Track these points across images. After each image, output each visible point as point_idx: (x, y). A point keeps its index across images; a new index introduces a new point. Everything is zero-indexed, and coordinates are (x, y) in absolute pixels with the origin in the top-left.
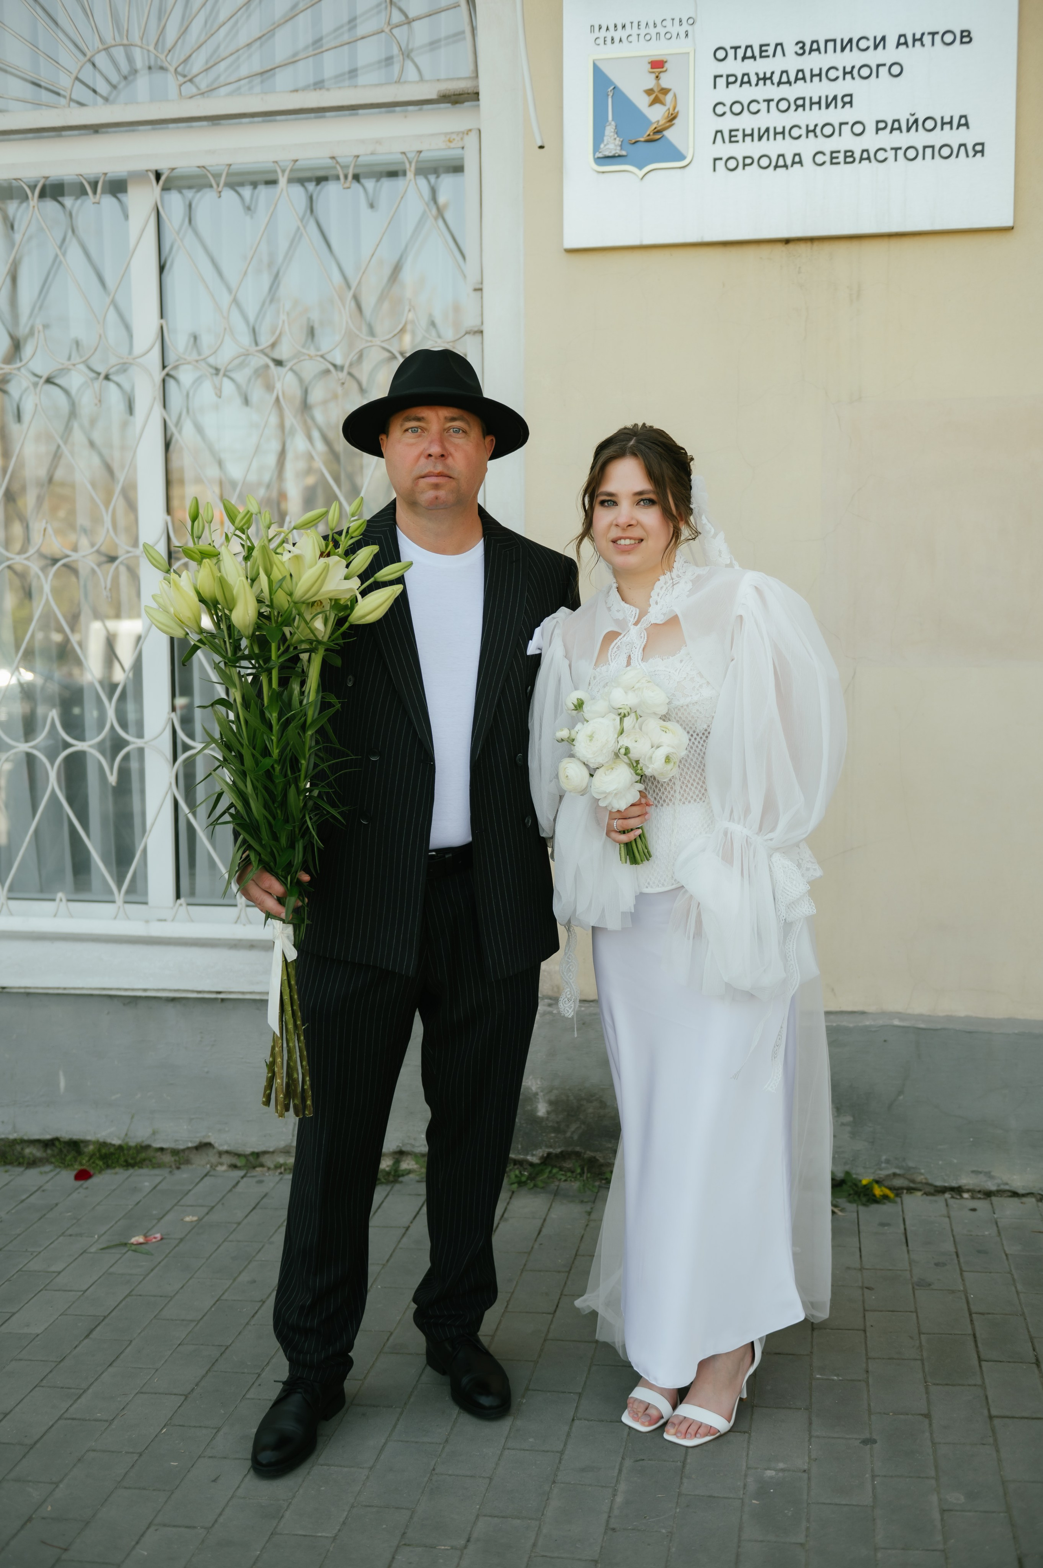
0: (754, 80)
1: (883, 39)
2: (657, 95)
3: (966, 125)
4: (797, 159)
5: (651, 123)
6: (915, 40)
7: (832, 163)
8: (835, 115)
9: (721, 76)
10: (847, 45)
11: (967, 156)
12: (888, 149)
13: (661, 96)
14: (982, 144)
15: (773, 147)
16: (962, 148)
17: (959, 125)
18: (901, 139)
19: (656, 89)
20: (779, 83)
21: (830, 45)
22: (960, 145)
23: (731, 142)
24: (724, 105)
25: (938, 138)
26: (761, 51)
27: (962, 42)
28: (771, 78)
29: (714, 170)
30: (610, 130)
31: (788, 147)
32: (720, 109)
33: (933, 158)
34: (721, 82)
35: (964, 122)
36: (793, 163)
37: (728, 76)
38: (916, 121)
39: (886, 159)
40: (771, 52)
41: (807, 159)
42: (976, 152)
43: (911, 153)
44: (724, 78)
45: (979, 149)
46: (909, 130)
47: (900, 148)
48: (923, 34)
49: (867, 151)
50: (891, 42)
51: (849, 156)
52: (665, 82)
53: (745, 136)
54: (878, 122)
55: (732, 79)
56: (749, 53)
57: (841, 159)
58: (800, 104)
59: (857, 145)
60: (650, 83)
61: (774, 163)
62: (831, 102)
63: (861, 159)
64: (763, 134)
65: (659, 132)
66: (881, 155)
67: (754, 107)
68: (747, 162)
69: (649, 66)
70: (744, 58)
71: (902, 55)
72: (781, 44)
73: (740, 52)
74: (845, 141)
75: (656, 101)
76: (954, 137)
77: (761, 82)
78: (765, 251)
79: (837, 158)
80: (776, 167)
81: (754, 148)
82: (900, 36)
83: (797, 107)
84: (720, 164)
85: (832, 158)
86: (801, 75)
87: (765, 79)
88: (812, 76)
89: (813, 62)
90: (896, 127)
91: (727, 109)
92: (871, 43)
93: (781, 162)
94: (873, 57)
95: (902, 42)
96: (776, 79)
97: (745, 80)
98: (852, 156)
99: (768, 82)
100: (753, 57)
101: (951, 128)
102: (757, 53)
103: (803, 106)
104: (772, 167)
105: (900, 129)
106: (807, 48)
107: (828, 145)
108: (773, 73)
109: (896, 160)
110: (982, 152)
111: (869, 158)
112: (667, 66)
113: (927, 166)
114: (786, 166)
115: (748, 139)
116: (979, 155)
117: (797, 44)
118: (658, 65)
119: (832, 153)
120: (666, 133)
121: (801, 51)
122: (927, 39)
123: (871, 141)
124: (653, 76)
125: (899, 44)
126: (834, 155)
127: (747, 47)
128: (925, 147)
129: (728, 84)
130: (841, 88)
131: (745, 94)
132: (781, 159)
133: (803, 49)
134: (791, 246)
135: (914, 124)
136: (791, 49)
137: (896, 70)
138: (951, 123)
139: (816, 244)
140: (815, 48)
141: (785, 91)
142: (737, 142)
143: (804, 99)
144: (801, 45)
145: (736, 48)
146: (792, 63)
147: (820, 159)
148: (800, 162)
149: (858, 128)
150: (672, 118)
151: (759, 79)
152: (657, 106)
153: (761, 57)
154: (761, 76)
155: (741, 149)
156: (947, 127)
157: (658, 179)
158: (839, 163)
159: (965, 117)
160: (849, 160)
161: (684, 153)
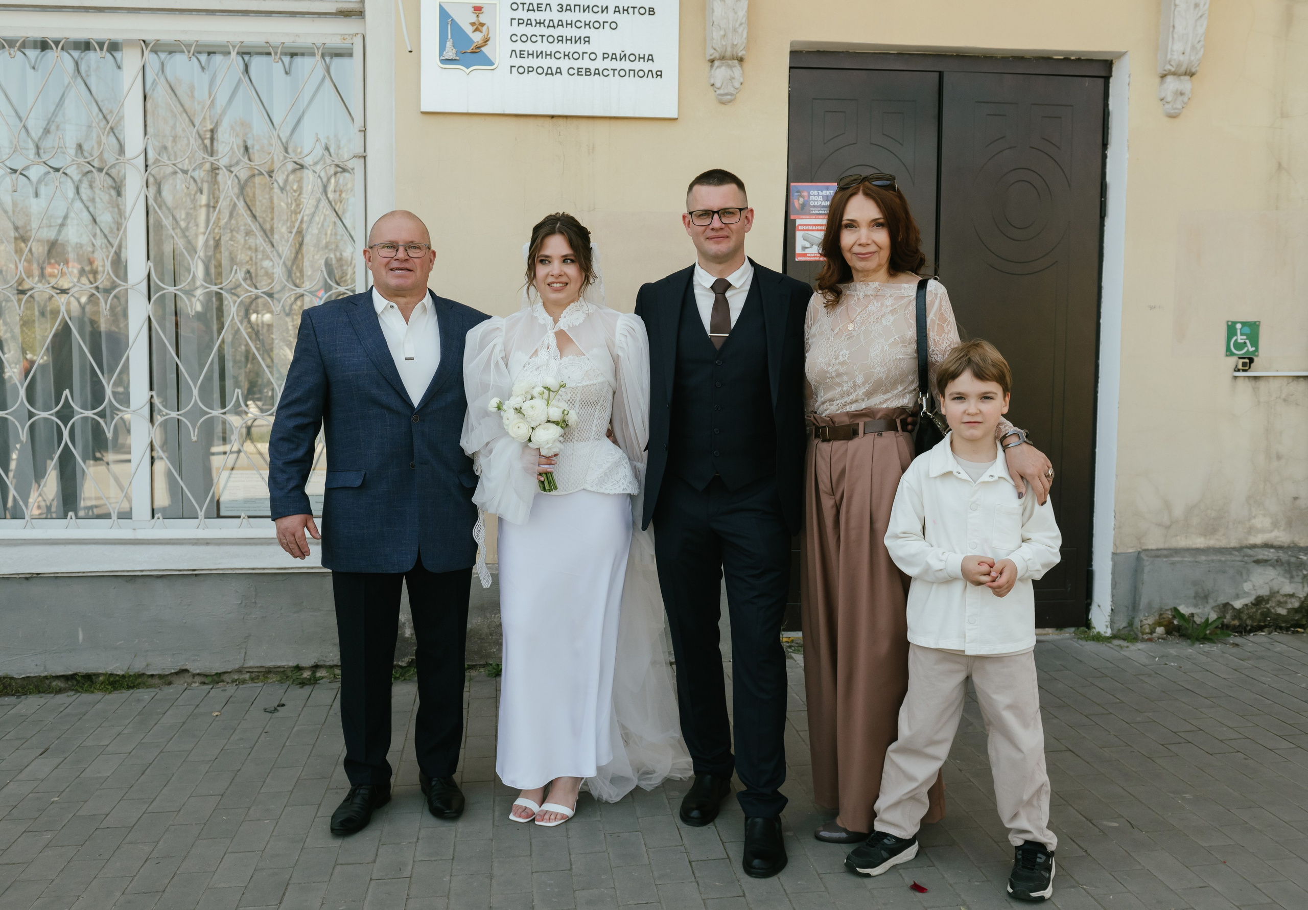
0: (534, 23)
1: (607, 7)
2: (478, 27)
3: (652, 60)
4: (559, 71)
5: (473, 42)
6: (624, 10)
7: (578, 75)
8: (580, 48)
9: (515, 19)
10: (586, 9)
11: (653, 77)
12: (610, 69)
13: (480, 27)
14: (661, 71)
15: (545, 63)
16: (650, 72)
17: (648, 60)
18: (617, 65)
19: (477, 23)
20: (549, 26)
21: (577, 8)
22: (649, 71)
23: (520, 57)
24: (517, 36)
25: (637, 65)
26: (538, 7)
27: (649, 14)
28: (543, 23)
29: (511, 73)
30: (449, 44)
31: (554, 63)
32: (514, 38)
33: (634, 76)
34: (515, 22)
35: (651, 58)
36: (557, 73)
37: (519, 19)
38: (625, 55)
39: (608, 75)
40: (543, 8)
41: (564, 71)
42: (658, 75)
43: (622, 73)
44: (517, 21)
45: (659, 74)
46: (621, 60)
47: (616, 70)
48: (628, 7)
49: (598, 69)
50: (611, 10)
52: (482, 19)
53: (528, 54)
54: (604, 54)
55: (521, 21)
56: (531, 8)
57: (584, 73)
58: (560, 39)
59: (592, 66)
60: (473, 18)
61: (545, 72)
62: (577, 40)
63: (595, 74)
64: (539, 55)
65: (479, 48)
66: (606, 73)
67: (534, 39)
68: (530, 70)
69: (473, 9)
70: (528, 10)
71: (617, 17)
72: (549, 5)
73: (526, 7)
74: (585, 63)
75: (476, 30)
76: (646, 66)
77: (538, 25)
78: (540, 121)
79: (581, 72)
80: (547, 74)
81: (534, 62)
82: (616, 7)
83: (559, 41)
84: (514, 70)
85: (578, 72)
86: (560, 24)
87: (540, 23)
88: (567, 24)
89: (567, 16)
90: (614, 57)
91: (518, 38)
92: (600, 9)
93: (549, 72)
94: (601, 17)
95: (617, 10)
96: (546, 24)
97: (529, 23)
98: (589, 72)
99: (542, 25)
100: (534, 10)
101: (644, 61)
102: (536, 8)
103: (562, 41)
104: (544, 74)
105: (616, 59)
106: (564, 8)
107: (577, 64)
108: (544, 20)
109: (614, 76)
110: (661, 75)
111: (599, 74)
112: (483, 10)
113: (630, 81)
114: (552, 74)
115: (531, 57)
116: (659, 77)
117: (558, 5)
118: (478, 9)
119: (578, 69)
120: (483, 49)
121: (561, 10)
122: (631, 10)
123: (600, 64)
124: (475, 15)
125: (615, 11)
126: (580, 70)
127: (530, 4)
128: (630, 70)
129: (519, 24)
130: (584, 32)
131: (529, 30)
132: (549, 69)
133: (561, 9)
134: (554, 120)
135: (623, 57)
136: (555, 8)
137: (614, 26)
138: (644, 58)
139: (569, 119)
140: (569, 9)
141: (551, 31)
142: (524, 58)
143: (562, 37)
144: (561, 6)
145: (523, 4)
146: (556, 16)
147: (571, 71)
148: (561, 73)
149: (593, 56)
150: (486, 41)
151: (537, 23)
152: (477, 33)
153: (538, 10)
154: (538, 21)
155: (526, 62)
156: (642, 60)
157: (478, 75)
158: (582, 75)
159: (651, 55)
160: (588, 73)
161: (493, 60)
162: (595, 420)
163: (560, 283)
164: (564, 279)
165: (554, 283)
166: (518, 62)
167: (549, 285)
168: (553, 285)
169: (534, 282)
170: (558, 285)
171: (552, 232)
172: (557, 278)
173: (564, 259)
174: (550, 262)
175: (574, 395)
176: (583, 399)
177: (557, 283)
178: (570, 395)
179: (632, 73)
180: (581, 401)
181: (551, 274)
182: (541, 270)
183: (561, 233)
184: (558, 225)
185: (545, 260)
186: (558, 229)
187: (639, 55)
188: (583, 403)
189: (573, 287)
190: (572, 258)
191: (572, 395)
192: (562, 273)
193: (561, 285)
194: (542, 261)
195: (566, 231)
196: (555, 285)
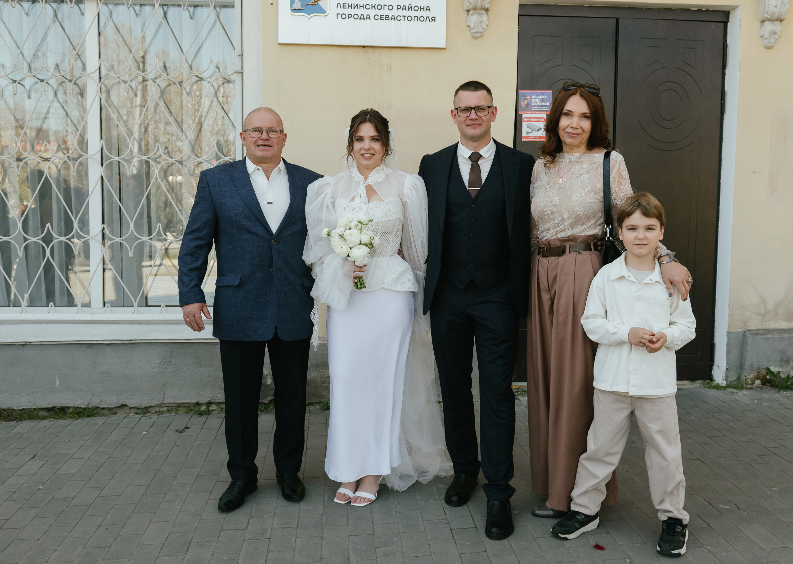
3: (429, 10)
4: (368, 17)
7: (381, 19)
11: (430, 21)
12: (401, 16)
14: (435, 17)
15: (360, 12)
16: (428, 18)
17: (427, 10)
18: (406, 13)
22: (427, 17)
23: (343, 8)
25: (420, 13)
29: (337, 18)
31: (365, 12)
33: (417, 21)
35: (428, 9)
36: (367, 18)
38: (411, 7)
39: (401, 20)
41: (372, 17)
42: (433, 20)
43: (410, 18)
45: (434, 19)
46: (409, 10)
47: (406, 16)
49: (394, 16)
51: (387, 17)
53: (349, 6)
54: (398, 6)
57: (384, 18)
59: (390, 14)
61: (359, 17)
63: (392, 19)
64: (356, 6)
65: (316, 2)
66: (399, 18)
68: (350, 16)
74: (386, 12)
76: (425, 14)
78: (356, 50)
79: (383, 17)
81: (352, 11)
84: (339, 16)
85: (381, 17)
90: (404, 8)
93: (362, 17)
98: (388, 17)
101: (424, 11)
104: (359, 19)
105: (405, 9)
107: (380, 13)
109: (404, 20)
110: (435, 20)
111: (394, 19)
113: (415, 24)
114: (364, 19)
115: (350, 8)
116: (434, 21)
119: (381, 15)
120: (319, 2)
123: (395, 12)
126: (382, 16)
128: (414, 17)
132: (362, 16)
134: (365, 49)
138: (424, 9)
139: (375, 48)
142: (346, 8)
147: (376, 17)
148: (369, 18)
149: (390, 7)
155: (347, 11)
156: (422, 10)
157: (316, 20)
158: (383, 20)
159: (429, 7)
160: (387, 19)
161: (326, 11)
162: (391, 243)
163: (369, 154)
164: (372, 152)
165: (365, 154)
166: (342, 11)
167: (362, 155)
168: (364, 155)
169: (352, 154)
170: (368, 155)
171: (364, 121)
172: (367, 151)
173: (372, 138)
174: (363, 141)
175: (377, 227)
176: (383, 230)
177: (367, 154)
178: (374, 227)
179: (416, 18)
180: (382, 231)
181: (363, 148)
182: (357, 146)
183: (370, 121)
184: (368, 116)
185: (361, 139)
186: (368, 119)
187: (421, 6)
188: (383, 232)
189: (378, 157)
190: (377, 138)
191: (376, 227)
192: (371, 148)
193: (370, 155)
194: (357, 140)
195: (373, 120)
196: (366, 155)
